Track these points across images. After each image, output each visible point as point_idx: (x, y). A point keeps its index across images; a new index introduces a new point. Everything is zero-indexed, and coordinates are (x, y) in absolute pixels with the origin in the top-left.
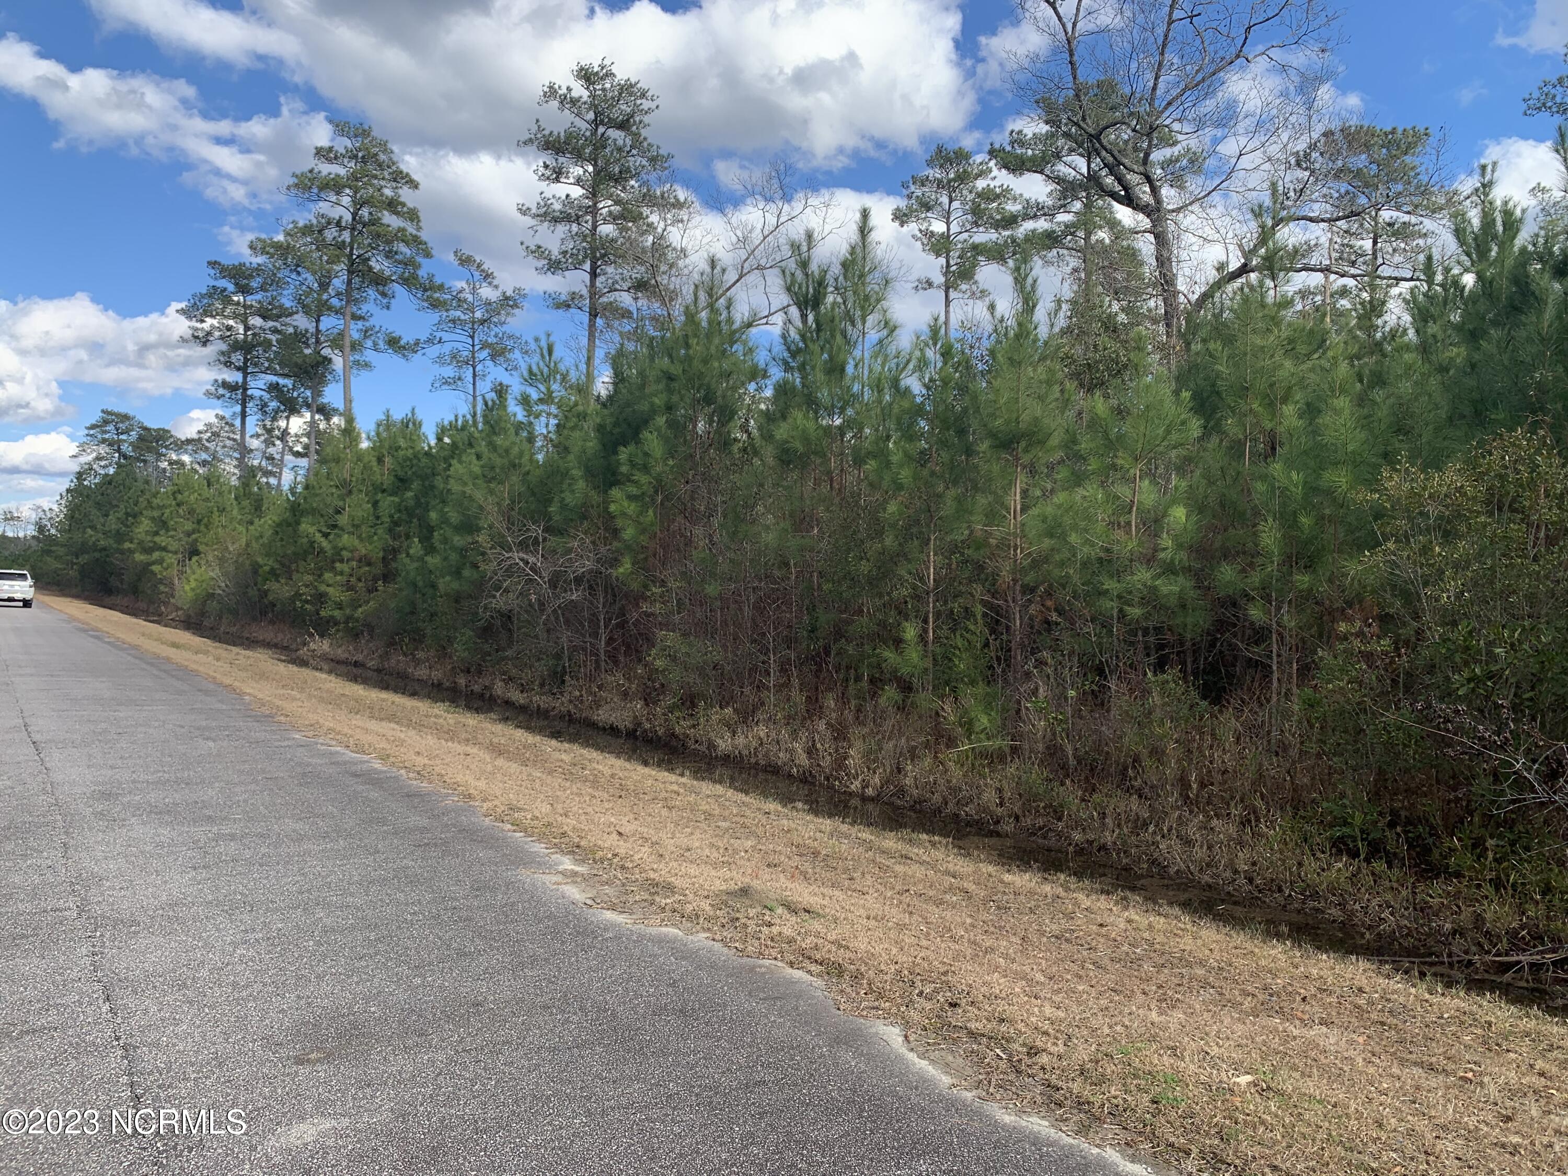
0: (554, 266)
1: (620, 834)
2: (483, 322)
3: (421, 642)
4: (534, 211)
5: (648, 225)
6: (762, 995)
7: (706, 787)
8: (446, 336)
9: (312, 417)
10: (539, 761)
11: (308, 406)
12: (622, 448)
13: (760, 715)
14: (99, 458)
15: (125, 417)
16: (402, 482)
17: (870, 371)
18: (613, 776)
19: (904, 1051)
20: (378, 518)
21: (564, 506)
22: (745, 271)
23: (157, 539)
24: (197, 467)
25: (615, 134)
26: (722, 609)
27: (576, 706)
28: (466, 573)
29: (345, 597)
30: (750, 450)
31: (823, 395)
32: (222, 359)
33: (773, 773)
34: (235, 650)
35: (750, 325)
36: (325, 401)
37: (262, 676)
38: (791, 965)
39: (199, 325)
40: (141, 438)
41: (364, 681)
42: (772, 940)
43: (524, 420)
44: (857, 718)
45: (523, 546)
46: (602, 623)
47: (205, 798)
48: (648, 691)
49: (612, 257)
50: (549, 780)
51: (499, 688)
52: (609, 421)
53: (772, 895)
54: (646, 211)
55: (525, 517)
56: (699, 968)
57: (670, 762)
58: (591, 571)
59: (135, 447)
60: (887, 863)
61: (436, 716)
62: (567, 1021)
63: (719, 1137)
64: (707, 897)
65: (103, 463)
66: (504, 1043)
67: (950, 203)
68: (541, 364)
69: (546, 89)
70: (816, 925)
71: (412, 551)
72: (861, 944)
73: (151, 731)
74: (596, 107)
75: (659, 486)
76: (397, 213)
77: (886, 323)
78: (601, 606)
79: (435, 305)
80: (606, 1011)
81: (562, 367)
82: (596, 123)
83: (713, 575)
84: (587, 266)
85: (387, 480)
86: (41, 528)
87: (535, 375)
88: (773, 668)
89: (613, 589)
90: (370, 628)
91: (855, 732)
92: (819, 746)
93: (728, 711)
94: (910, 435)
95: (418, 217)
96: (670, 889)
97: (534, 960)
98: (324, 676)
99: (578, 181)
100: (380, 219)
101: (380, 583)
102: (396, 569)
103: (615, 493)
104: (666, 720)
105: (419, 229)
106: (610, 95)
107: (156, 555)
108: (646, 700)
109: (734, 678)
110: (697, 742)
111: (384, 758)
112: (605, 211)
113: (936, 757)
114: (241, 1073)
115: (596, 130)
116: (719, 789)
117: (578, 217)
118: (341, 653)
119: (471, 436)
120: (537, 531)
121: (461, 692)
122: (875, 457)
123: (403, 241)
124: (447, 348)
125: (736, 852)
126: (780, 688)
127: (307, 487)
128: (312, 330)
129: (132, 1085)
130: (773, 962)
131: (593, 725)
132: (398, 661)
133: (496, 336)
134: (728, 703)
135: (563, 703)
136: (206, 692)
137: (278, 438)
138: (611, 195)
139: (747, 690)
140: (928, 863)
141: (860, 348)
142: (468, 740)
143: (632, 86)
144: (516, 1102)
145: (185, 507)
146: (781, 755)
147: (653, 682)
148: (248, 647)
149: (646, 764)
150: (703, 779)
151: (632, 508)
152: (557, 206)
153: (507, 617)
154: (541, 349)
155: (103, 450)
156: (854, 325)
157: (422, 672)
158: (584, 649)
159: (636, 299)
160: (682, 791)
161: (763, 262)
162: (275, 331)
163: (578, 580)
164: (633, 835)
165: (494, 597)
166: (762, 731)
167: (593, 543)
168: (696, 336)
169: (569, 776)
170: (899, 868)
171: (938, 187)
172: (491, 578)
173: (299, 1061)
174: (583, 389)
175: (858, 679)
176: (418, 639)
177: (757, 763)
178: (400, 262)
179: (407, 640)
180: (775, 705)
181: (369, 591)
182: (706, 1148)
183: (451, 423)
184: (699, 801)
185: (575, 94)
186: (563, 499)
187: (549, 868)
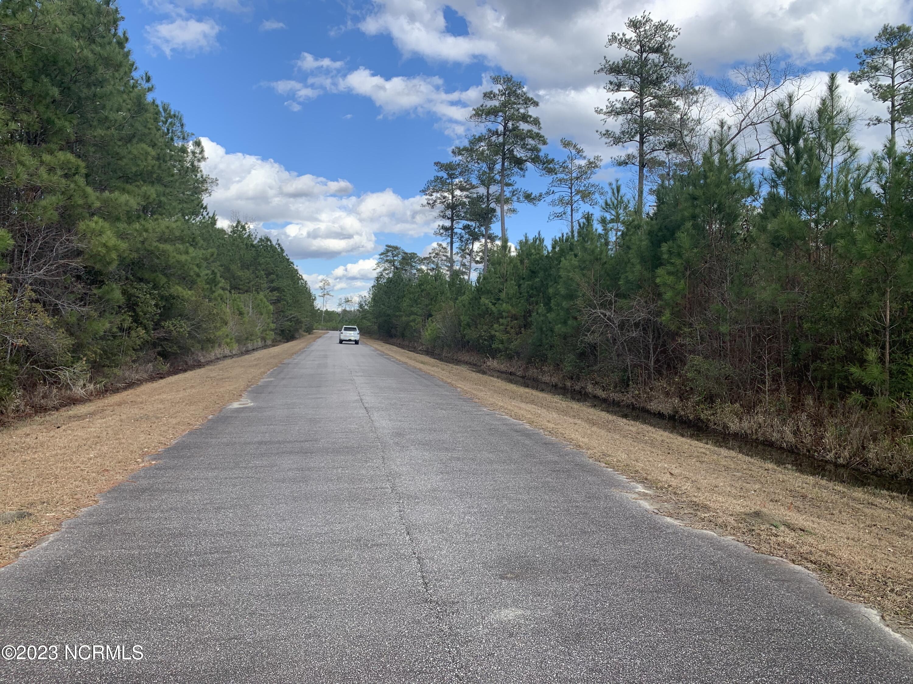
0: (617, 140)
1: (671, 474)
2: (577, 178)
3: (545, 361)
4: (605, 110)
5: (675, 108)
6: (774, 577)
7: (724, 452)
8: (556, 189)
9: (486, 241)
10: (616, 429)
11: (483, 236)
12: (664, 244)
13: (758, 409)
14: (385, 270)
15: (396, 248)
16: (533, 273)
17: (838, 180)
18: (663, 441)
19: (882, 625)
20: (521, 294)
21: (627, 282)
22: (742, 127)
23: (412, 309)
24: (429, 271)
25: (653, 56)
26: (730, 341)
27: (636, 400)
28: (570, 322)
29: (505, 337)
30: (748, 240)
31: (803, 200)
32: (441, 214)
33: (769, 446)
34: (451, 365)
35: (747, 160)
36: (491, 232)
37: (465, 379)
38: (793, 561)
39: (430, 198)
40: (403, 258)
41: (516, 383)
42: (779, 545)
43: (603, 232)
44: (831, 413)
45: (603, 306)
46: (651, 351)
47: (444, 438)
48: (682, 392)
49: (653, 131)
50: (624, 441)
51: (590, 388)
52: (656, 228)
53: (776, 518)
54: (673, 100)
55: (603, 288)
56: (730, 556)
57: (698, 435)
58: (644, 319)
59: (401, 263)
60: (857, 506)
61: (556, 402)
62: (648, 576)
63: (752, 658)
64: (732, 515)
65: (387, 272)
66: (612, 584)
67: (894, 63)
68: (613, 198)
69: (610, 37)
70: (810, 540)
71: (540, 311)
72: (845, 555)
73: (416, 404)
74: (641, 42)
75: (688, 265)
76: (527, 122)
77: (850, 148)
78: (650, 340)
79: (551, 171)
80: (672, 574)
81: (625, 199)
82: (641, 52)
83: (725, 320)
84: (638, 138)
85: (524, 272)
86: (361, 306)
87: (609, 205)
88: (768, 379)
89: (658, 330)
90: (518, 354)
91: (830, 421)
92: (802, 429)
93: (737, 405)
94: (870, 221)
95: (539, 122)
96: (706, 508)
97: (625, 540)
98: (495, 379)
99: (632, 89)
100: (518, 127)
101: (523, 329)
102: (531, 321)
103: (660, 271)
104: (695, 410)
105: (540, 129)
106: (649, 33)
107: (412, 318)
108: (680, 397)
109: (740, 385)
110: (715, 424)
111: (531, 423)
112: (647, 104)
113: (893, 440)
114: (474, 579)
115: (642, 56)
116: (733, 453)
117: (631, 110)
118: (503, 367)
119: (572, 244)
120: (611, 296)
121: (568, 390)
122: (842, 238)
123: (530, 137)
124: (556, 196)
125: (748, 491)
126: (772, 391)
127: (484, 279)
128: (486, 194)
129: (423, 577)
130: (780, 559)
131: (648, 412)
132: (532, 372)
133: (584, 186)
134: (736, 401)
135: (628, 398)
136: (439, 386)
137: (468, 254)
138: (652, 93)
139: (749, 393)
140: (890, 509)
141: (830, 166)
142: (575, 416)
143: (663, 25)
144: (622, 617)
145: (425, 292)
146: (775, 434)
147: (685, 386)
148: (457, 365)
149: (683, 436)
150: (721, 447)
151: (670, 280)
152: (618, 105)
153: (594, 347)
154: (613, 190)
155: (387, 265)
156: (825, 152)
157: (546, 378)
158: (641, 366)
159: (668, 154)
160: (708, 453)
161: (755, 121)
162: (467, 197)
163: (637, 325)
164: (680, 475)
165: (586, 335)
166: (761, 418)
167: (646, 302)
168: (711, 170)
169: (635, 439)
170: (866, 510)
171: (885, 53)
172: (584, 325)
173: (502, 577)
174: (638, 211)
175: (831, 387)
176: (544, 360)
177: (757, 439)
178: (529, 150)
179: (537, 360)
180: (769, 403)
181: (517, 334)
182: (743, 663)
183: (559, 238)
184: (720, 460)
185: (627, 37)
186: (627, 277)
187: (631, 490)
